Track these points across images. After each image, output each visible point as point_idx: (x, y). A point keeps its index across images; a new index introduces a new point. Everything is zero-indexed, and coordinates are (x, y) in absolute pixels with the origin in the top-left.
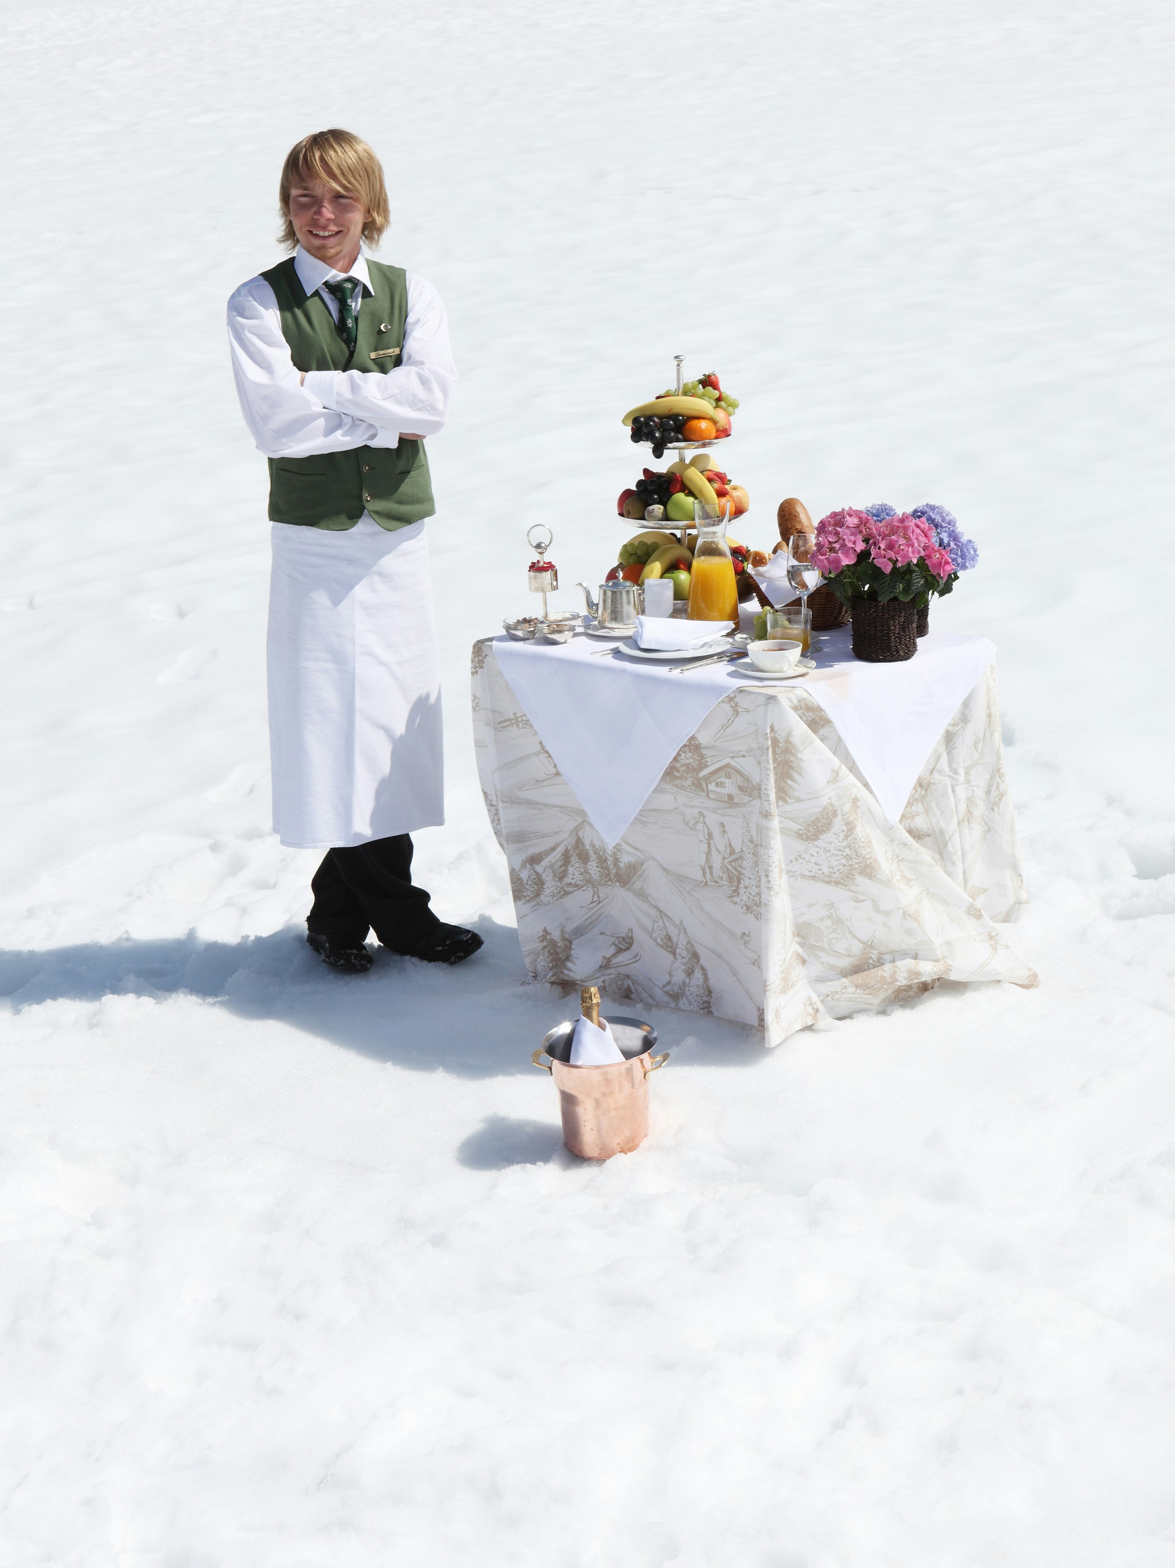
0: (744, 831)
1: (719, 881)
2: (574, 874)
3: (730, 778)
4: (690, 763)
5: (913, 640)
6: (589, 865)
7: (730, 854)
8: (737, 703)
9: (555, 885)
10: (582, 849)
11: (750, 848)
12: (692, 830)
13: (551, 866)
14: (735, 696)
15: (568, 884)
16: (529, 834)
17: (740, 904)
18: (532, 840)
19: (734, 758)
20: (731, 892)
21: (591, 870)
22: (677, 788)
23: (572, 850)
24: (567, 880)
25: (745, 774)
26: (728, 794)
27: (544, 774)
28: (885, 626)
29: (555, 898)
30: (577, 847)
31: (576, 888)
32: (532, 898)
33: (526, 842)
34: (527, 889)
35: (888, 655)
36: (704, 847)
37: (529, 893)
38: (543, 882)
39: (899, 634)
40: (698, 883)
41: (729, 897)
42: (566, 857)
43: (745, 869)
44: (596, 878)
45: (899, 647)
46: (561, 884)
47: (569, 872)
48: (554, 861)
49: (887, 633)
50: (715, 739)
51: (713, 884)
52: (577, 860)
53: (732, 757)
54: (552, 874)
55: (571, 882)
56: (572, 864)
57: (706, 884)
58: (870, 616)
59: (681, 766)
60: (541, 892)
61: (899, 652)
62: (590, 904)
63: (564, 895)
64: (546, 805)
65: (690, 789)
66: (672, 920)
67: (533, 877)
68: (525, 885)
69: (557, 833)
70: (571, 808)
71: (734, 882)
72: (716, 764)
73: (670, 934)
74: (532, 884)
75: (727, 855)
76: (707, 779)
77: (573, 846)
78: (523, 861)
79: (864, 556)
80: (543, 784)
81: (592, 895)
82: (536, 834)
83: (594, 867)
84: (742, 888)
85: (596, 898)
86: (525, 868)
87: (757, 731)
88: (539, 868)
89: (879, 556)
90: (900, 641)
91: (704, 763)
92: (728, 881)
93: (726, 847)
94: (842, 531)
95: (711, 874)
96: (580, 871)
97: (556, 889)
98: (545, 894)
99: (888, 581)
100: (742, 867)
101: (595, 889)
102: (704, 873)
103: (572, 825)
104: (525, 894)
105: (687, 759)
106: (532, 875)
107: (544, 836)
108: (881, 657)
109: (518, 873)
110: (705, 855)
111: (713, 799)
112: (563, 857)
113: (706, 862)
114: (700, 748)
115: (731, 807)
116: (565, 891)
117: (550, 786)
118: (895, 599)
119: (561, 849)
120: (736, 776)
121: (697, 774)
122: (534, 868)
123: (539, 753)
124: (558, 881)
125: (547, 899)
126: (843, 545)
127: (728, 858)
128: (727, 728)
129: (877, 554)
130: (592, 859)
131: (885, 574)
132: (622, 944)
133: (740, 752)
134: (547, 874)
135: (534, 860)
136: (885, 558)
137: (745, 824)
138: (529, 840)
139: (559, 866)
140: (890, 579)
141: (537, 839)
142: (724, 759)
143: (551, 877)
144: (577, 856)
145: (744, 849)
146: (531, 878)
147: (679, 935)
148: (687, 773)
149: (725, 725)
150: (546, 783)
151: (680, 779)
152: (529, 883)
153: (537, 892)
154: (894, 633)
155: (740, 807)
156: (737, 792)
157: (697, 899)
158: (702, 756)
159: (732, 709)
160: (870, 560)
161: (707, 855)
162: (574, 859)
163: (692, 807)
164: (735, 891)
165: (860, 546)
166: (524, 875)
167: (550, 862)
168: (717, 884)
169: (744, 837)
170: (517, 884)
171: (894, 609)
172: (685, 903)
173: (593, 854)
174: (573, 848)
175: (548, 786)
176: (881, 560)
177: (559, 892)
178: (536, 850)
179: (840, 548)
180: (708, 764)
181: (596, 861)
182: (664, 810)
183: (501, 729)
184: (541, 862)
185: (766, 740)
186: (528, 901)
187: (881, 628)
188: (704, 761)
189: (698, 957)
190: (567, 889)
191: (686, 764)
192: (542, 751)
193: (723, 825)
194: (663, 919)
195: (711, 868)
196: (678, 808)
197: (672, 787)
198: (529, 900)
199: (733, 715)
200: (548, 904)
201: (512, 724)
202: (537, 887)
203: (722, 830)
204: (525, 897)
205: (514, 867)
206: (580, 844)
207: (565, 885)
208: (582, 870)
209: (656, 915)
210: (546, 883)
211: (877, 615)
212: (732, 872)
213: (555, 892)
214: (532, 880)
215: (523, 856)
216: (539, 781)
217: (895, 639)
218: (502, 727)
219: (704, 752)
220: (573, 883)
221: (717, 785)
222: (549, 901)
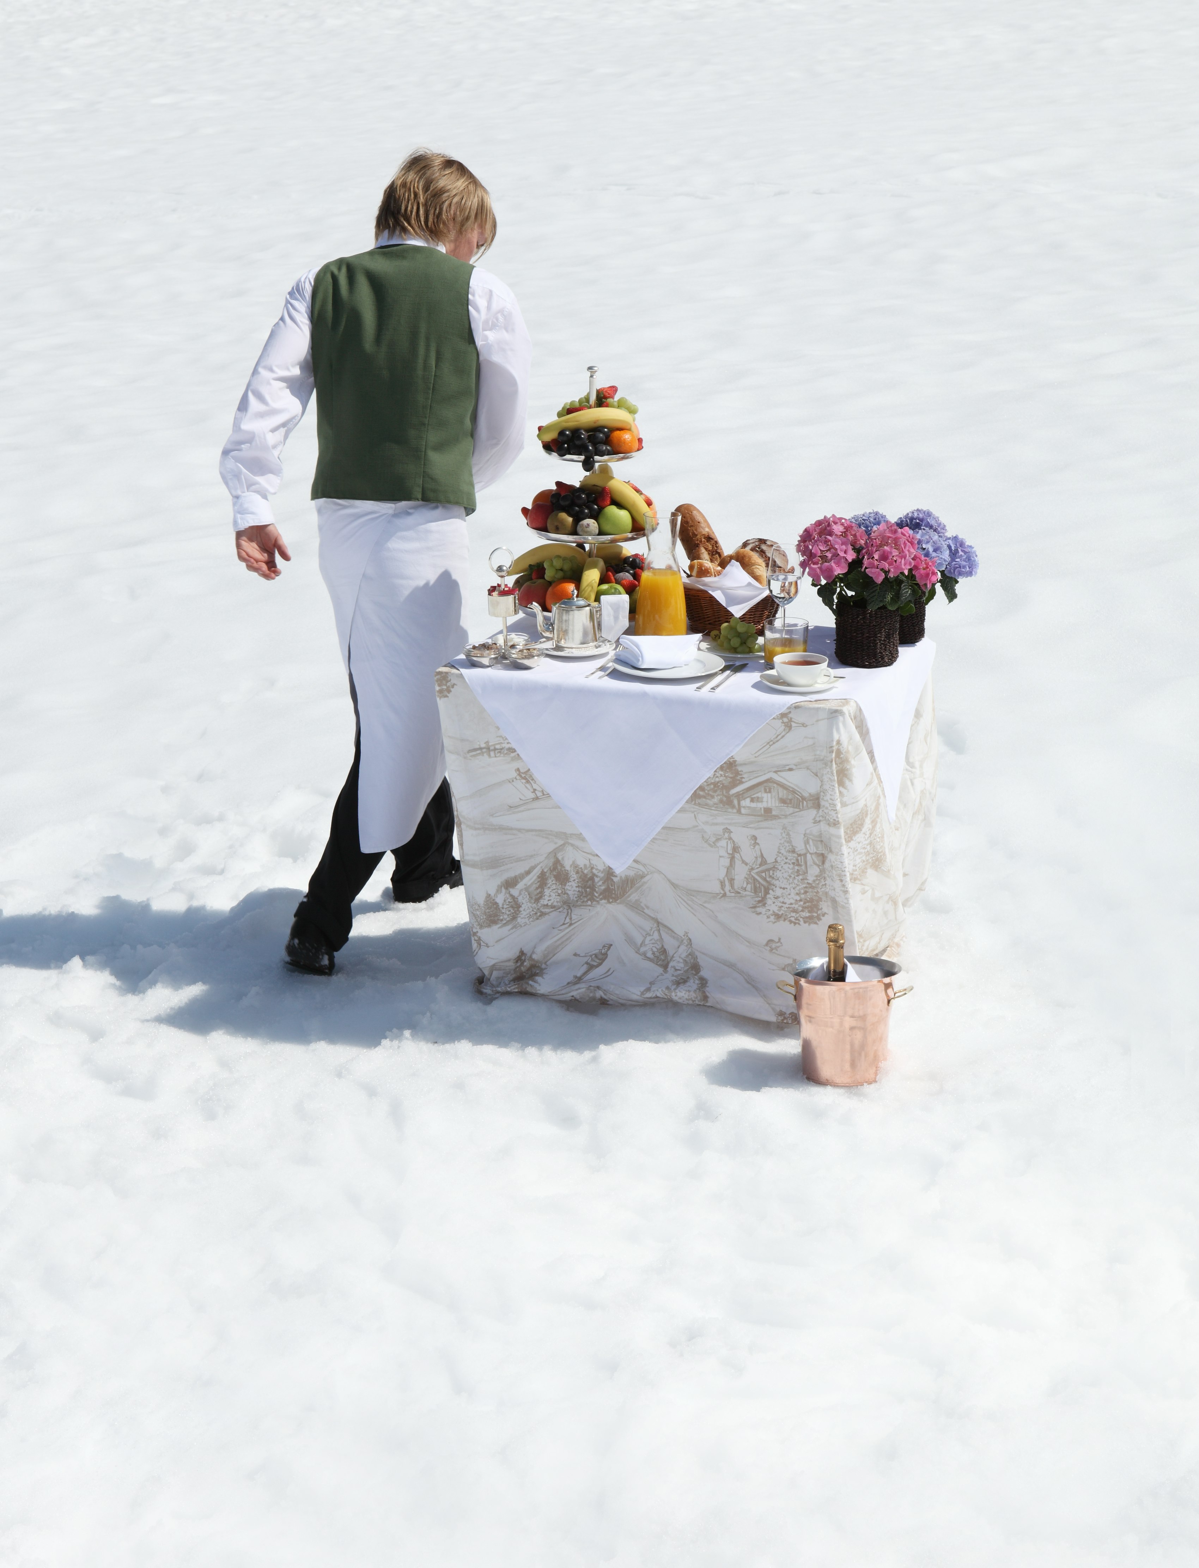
0: (782, 842)
1: (741, 892)
2: (551, 896)
3: (770, 792)
4: (721, 781)
5: (896, 646)
6: (568, 885)
7: (761, 865)
8: (791, 718)
9: (531, 907)
10: (561, 870)
11: (789, 858)
12: (712, 846)
13: (527, 889)
14: (790, 712)
15: (544, 905)
16: (502, 859)
17: (766, 914)
18: (506, 864)
19: (778, 773)
20: (755, 903)
21: (570, 890)
22: (699, 807)
23: (549, 872)
24: (544, 902)
25: (790, 787)
26: (764, 808)
27: (519, 800)
28: (872, 633)
29: (531, 919)
30: (555, 868)
31: (553, 909)
32: (509, 921)
33: (501, 867)
34: (503, 913)
35: (874, 662)
36: (726, 862)
37: (506, 917)
38: (519, 905)
39: (884, 640)
40: (715, 895)
41: (751, 908)
42: (542, 880)
43: (778, 879)
44: (573, 899)
45: (884, 653)
46: (538, 906)
47: (545, 894)
48: (529, 884)
49: (874, 640)
50: (757, 755)
51: (733, 894)
52: (554, 882)
53: (776, 772)
54: (528, 897)
55: (548, 904)
56: (549, 885)
57: (724, 895)
58: (858, 623)
59: (708, 785)
60: (518, 915)
61: (884, 658)
62: (561, 925)
63: (540, 916)
64: (520, 830)
65: (716, 807)
66: (673, 931)
67: (509, 900)
68: (501, 909)
69: (531, 856)
70: (551, 831)
71: (761, 892)
72: (754, 780)
73: (666, 947)
74: (508, 908)
75: (757, 865)
76: (740, 796)
77: (550, 868)
78: (498, 886)
79: (856, 565)
80: (517, 810)
81: (565, 917)
82: (511, 859)
83: (574, 887)
84: (770, 898)
85: (568, 920)
86: (501, 892)
87: (814, 744)
88: (515, 892)
89: (873, 566)
90: (885, 647)
91: (739, 780)
92: (753, 891)
93: (756, 858)
94: (833, 540)
95: (732, 886)
96: (557, 892)
97: (533, 911)
98: (522, 916)
99: (878, 590)
100: (773, 878)
101: (569, 910)
102: (722, 885)
103: (551, 847)
104: (501, 918)
105: (717, 777)
106: (508, 899)
107: (519, 860)
108: (867, 663)
109: (493, 898)
110: (726, 869)
111: (746, 815)
112: (539, 880)
113: (727, 875)
114: (736, 766)
115: (767, 819)
116: (541, 912)
117: (526, 810)
118: (884, 607)
119: (536, 872)
120: (778, 790)
121: (728, 792)
122: (510, 892)
123: (515, 780)
124: (534, 903)
125: (524, 921)
126: (836, 555)
127: (757, 868)
128: (774, 743)
129: (870, 563)
130: (572, 879)
131: (876, 583)
132: (595, 961)
133: (786, 765)
134: (523, 897)
135: (510, 884)
136: (877, 568)
137: (784, 835)
138: (504, 865)
139: (535, 889)
140: (880, 588)
141: (512, 863)
142: (765, 774)
143: (527, 899)
144: (554, 877)
145: (779, 859)
146: (507, 901)
147: (678, 947)
148: (715, 791)
149: (771, 741)
150: (522, 808)
151: (704, 797)
152: (505, 906)
153: (514, 915)
154: (880, 640)
155: (780, 818)
156: (777, 805)
157: (711, 910)
158: (737, 773)
159: (783, 724)
160: (863, 570)
161: (728, 869)
162: (551, 881)
163: (716, 824)
164: (759, 902)
165: (851, 556)
166: (500, 900)
167: (525, 885)
168: (738, 895)
169: (781, 848)
170: (493, 909)
171: (881, 617)
172: (695, 915)
173: (574, 873)
174: (550, 870)
175: (523, 811)
176: (874, 570)
177: (536, 914)
178: (511, 874)
179: (832, 557)
180: (743, 780)
181: (577, 880)
182: (678, 829)
183: (470, 758)
184: (516, 885)
185: (830, 753)
186: (505, 925)
187: (867, 635)
188: (739, 778)
189: (699, 969)
190: (543, 910)
191: (714, 782)
192: (518, 777)
193: (755, 838)
194: (661, 932)
195: (732, 881)
196: (697, 826)
197: (693, 806)
198: (506, 923)
199: (784, 730)
200: (525, 925)
201: (482, 753)
202: (513, 910)
203: (753, 842)
204: (502, 920)
205: (489, 893)
206: (558, 865)
207: (541, 907)
208: (560, 892)
209: (652, 928)
210: (523, 906)
211: (864, 622)
212: (759, 883)
213: (531, 914)
214: (508, 903)
215: (499, 881)
216: (512, 807)
217: (880, 645)
218: (471, 756)
219: (740, 769)
220: (550, 904)
221: (752, 800)
222: (526, 923)
